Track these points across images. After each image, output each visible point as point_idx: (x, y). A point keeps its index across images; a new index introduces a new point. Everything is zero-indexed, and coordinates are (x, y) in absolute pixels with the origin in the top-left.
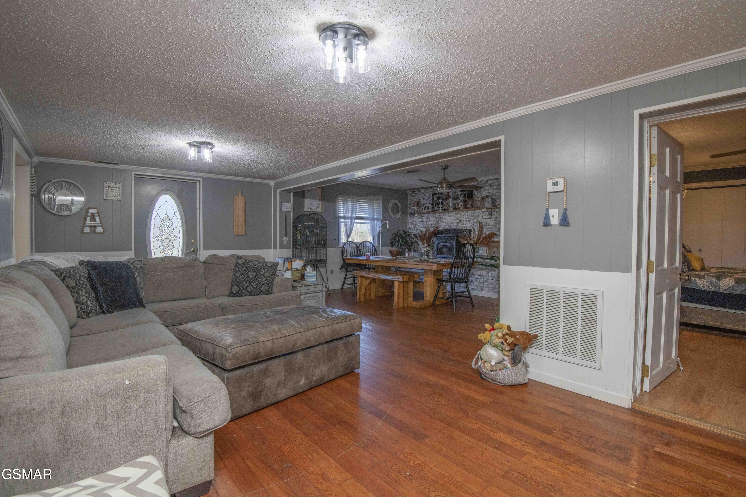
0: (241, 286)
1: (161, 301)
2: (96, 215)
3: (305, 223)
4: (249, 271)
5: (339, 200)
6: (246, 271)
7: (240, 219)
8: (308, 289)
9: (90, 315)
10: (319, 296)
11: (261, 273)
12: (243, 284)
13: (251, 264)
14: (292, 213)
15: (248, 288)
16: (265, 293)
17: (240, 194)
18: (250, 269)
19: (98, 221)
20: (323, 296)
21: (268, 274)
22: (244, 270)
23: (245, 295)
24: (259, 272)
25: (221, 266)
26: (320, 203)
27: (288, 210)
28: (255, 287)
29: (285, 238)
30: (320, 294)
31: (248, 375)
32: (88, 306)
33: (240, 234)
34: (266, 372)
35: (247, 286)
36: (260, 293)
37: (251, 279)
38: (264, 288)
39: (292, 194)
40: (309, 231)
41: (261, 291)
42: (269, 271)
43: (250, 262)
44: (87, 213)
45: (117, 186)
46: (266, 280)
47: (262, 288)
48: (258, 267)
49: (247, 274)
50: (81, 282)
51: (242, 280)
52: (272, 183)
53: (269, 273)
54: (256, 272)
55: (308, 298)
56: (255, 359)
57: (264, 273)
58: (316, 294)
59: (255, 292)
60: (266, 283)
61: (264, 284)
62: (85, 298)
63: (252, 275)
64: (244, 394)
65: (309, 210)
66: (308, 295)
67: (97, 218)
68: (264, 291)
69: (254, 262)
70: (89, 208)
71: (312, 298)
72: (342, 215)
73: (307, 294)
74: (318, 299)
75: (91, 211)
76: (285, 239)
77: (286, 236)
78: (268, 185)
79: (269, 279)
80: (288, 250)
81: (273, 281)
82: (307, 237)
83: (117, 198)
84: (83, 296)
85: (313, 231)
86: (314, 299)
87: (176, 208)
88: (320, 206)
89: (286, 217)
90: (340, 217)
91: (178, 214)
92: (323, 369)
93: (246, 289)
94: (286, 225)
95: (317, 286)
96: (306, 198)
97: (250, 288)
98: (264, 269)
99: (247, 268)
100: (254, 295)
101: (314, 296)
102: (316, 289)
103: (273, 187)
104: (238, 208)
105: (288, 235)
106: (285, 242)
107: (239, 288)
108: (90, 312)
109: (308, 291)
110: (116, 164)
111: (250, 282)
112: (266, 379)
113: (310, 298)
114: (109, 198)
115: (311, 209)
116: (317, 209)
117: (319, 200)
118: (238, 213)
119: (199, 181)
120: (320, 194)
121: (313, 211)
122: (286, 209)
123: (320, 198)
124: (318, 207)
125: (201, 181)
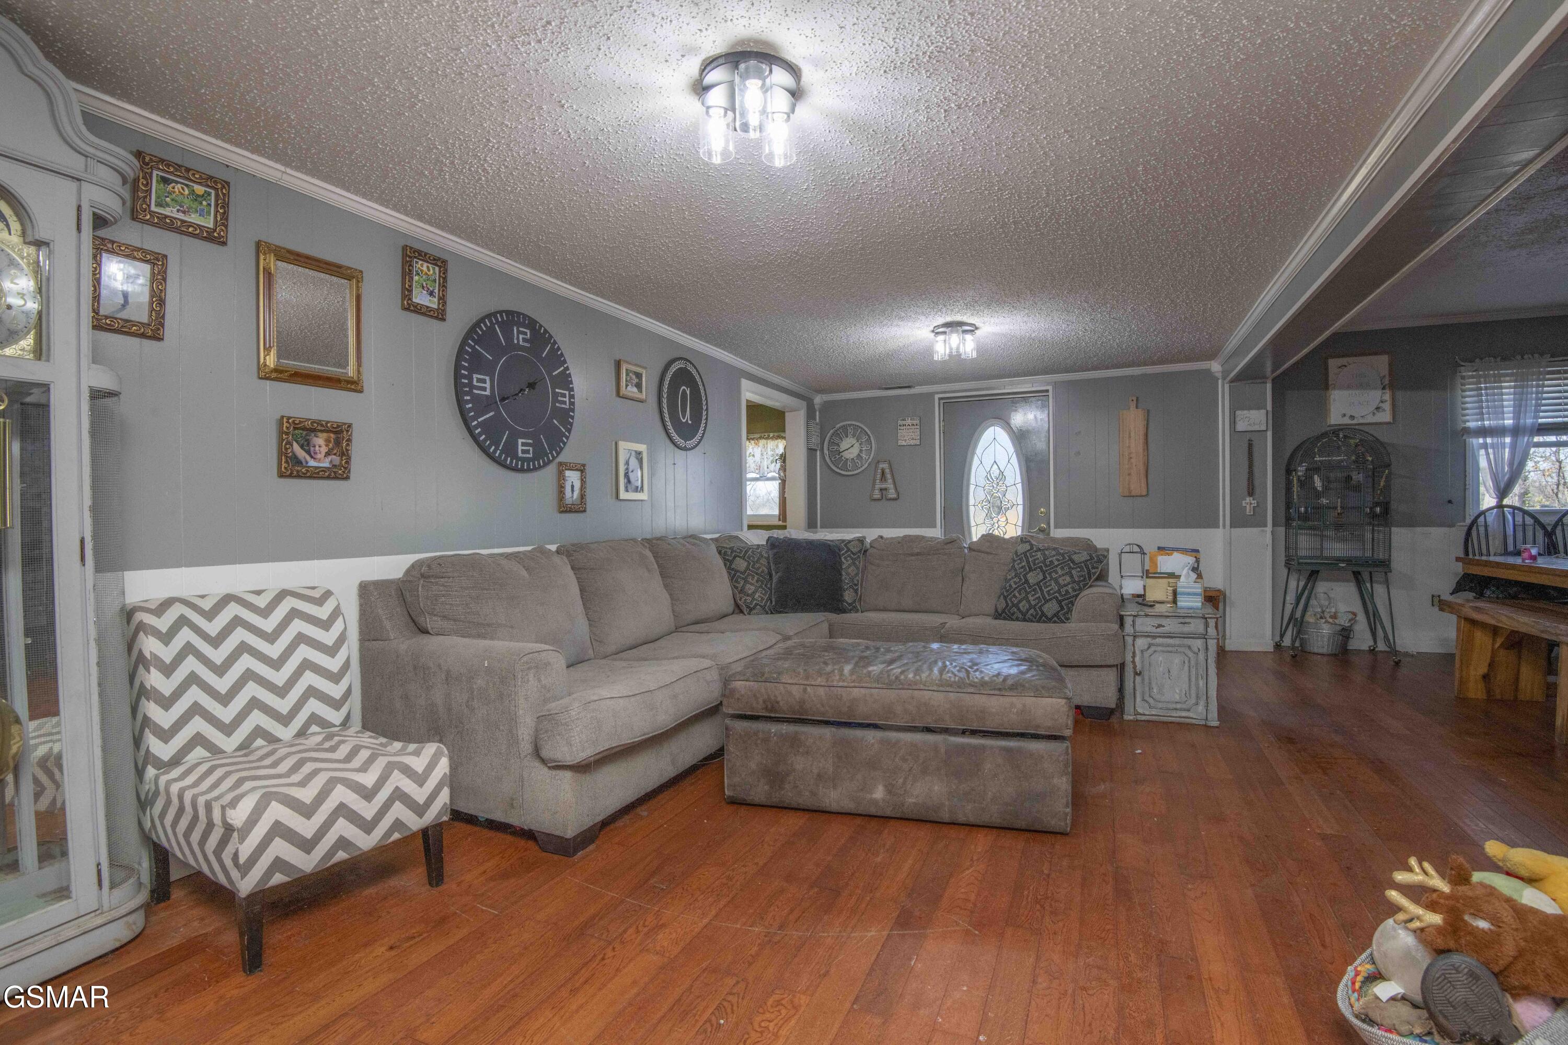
0: (1011, 599)
1: (885, 610)
2: (887, 471)
3: (1317, 459)
4: (1031, 570)
5: (1463, 378)
6: (1025, 570)
7: (1133, 460)
8: (1160, 626)
9: (754, 611)
10: (1196, 650)
11: (1054, 575)
12: (1014, 596)
13: (1039, 554)
14: (1269, 434)
15: (1021, 605)
16: (1049, 620)
17: (1133, 405)
18: (1034, 564)
19: (890, 481)
20: (1207, 649)
21: (1068, 579)
22: (1022, 567)
23: (1017, 619)
24: (1050, 574)
25: (990, 557)
26: (1387, 396)
27: (1256, 428)
28: (1033, 603)
29: (1248, 499)
30: (1199, 643)
31: (761, 735)
32: (753, 599)
33: (1133, 494)
34: (794, 742)
35: (1020, 602)
36: (1042, 618)
37: (1030, 587)
38: (1051, 608)
39: (1269, 386)
40: (1322, 480)
41: (1043, 614)
42: (1074, 572)
43: (1039, 550)
44: (876, 467)
45: (915, 422)
46: (1059, 592)
47: (1045, 609)
48: (1051, 562)
49: (1025, 576)
50: (757, 565)
51: (1014, 586)
52: (1215, 367)
53: (1072, 577)
54: (1044, 573)
55: (1160, 648)
56: (771, 711)
57: (1060, 576)
58: (1187, 642)
59: (1032, 615)
60: (1056, 598)
61: (1051, 600)
62: (753, 588)
63: (1033, 578)
64: (753, 765)
65: (1347, 421)
66: (1159, 640)
67: (889, 476)
68: (1049, 615)
69: (1047, 553)
70: (879, 462)
71: (1170, 649)
72: (1472, 425)
73: (1154, 637)
74: (1191, 654)
75: (881, 466)
76: (1248, 503)
77: (1251, 493)
78: (1208, 372)
79: (1067, 591)
80: (1255, 530)
81: (1077, 596)
82: (1318, 495)
83: (912, 442)
84: (752, 584)
85: (1349, 478)
86: (1177, 652)
87: (1011, 449)
88: (1387, 406)
89: (1250, 446)
90: (1467, 431)
91: (1014, 460)
92: (936, 788)
93: (1017, 606)
94: (1251, 466)
95: (1187, 620)
96: (1334, 388)
97: (1023, 606)
98: (1062, 568)
99: (1028, 562)
100: (1032, 621)
101: (1179, 646)
102: (1186, 629)
103: (1219, 375)
104: (1130, 437)
105: (1258, 491)
106: (1249, 511)
107: (1006, 602)
108: (754, 608)
109: (1159, 630)
110: (909, 387)
111: (1026, 591)
112: (795, 755)
113: (1164, 649)
114: (904, 443)
115: (1352, 417)
116: (1374, 414)
117: (1384, 388)
118: (1129, 447)
119: (1047, 391)
120: (1385, 371)
121: (1361, 421)
122: (1250, 425)
123: (1387, 382)
124: (1378, 408)
125: (1051, 391)
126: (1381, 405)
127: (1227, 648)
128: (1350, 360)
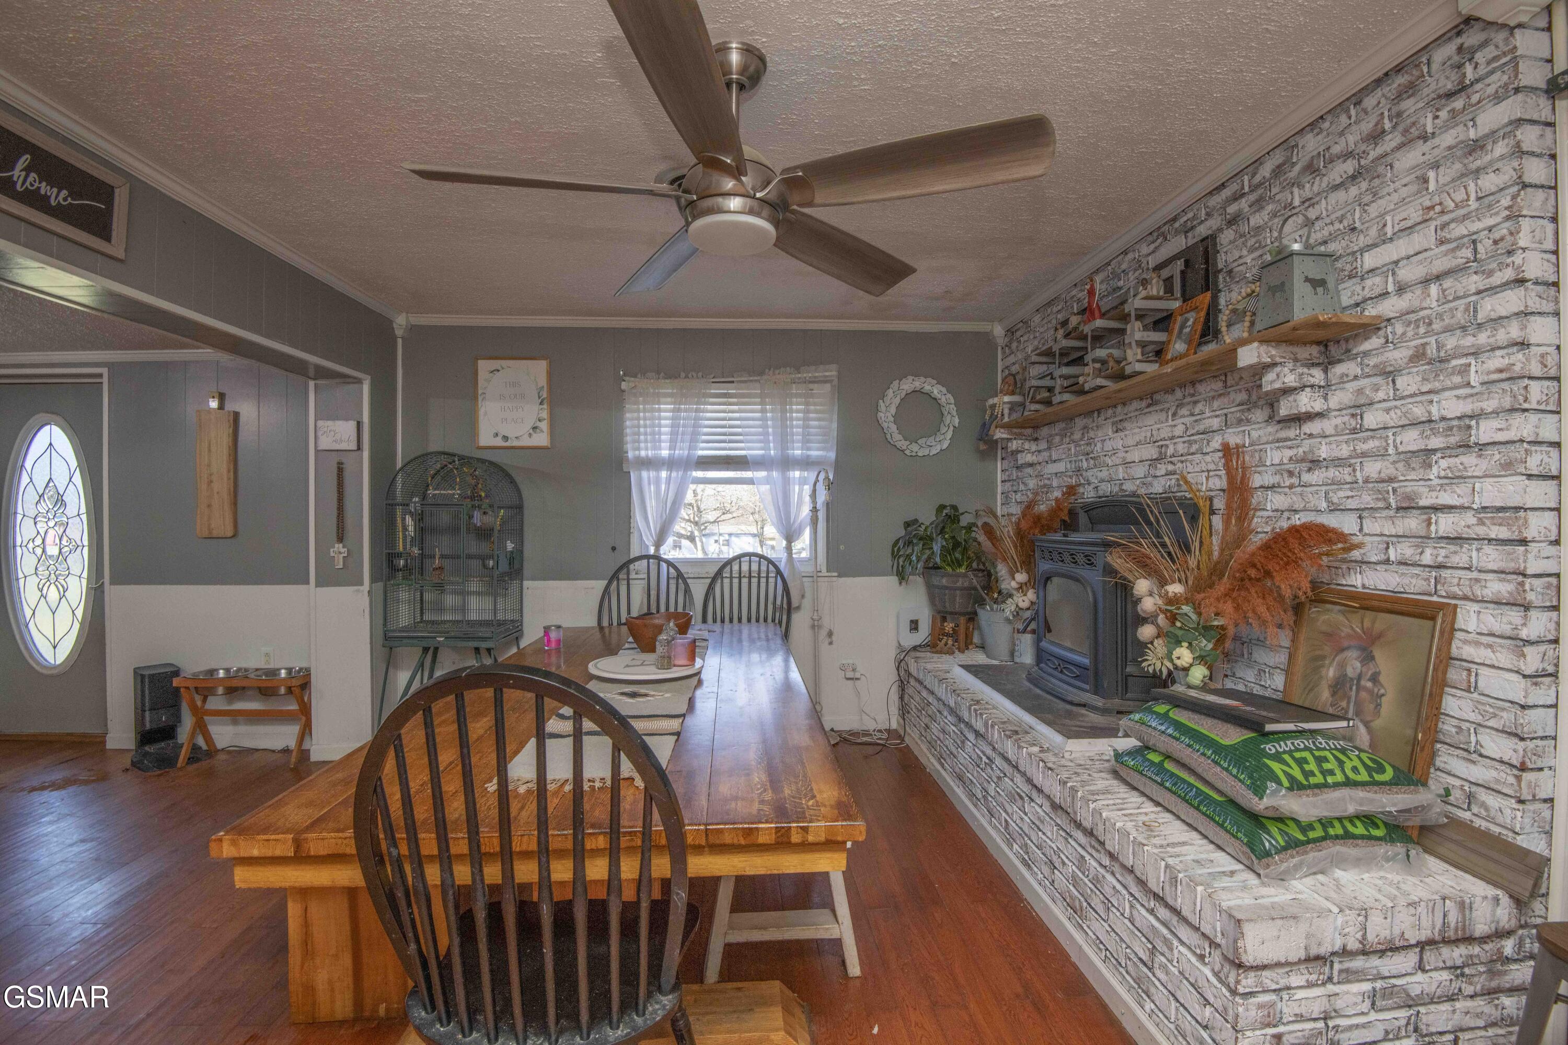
7: (214, 485)
14: (365, 456)
17: (215, 404)
26: (545, 413)
27: (344, 446)
29: (339, 547)
33: (215, 534)
39: (366, 389)
65: (499, 442)
72: (645, 453)
76: (338, 551)
77: (340, 539)
80: (350, 589)
87: (74, 462)
88: (544, 426)
89: (340, 470)
90: (637, 464)
91: (78, 479)
94: (340, 499)
96: (484, 399)
104: (210, 450)
105: (350, 534)
106: (339, 563)
115: (506, 438)
116: (530, 435)
117: (541, 403)
118: (209, 465)
119: (101, 376)
120: (543, 381)
121: (516, 443)
122: (336, 441)
123: (545, 395)
124: (535, 428)
125: (105, 380)
126: (538, 424)
127: (314, 757)
128: (504, 363)
